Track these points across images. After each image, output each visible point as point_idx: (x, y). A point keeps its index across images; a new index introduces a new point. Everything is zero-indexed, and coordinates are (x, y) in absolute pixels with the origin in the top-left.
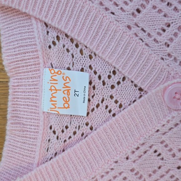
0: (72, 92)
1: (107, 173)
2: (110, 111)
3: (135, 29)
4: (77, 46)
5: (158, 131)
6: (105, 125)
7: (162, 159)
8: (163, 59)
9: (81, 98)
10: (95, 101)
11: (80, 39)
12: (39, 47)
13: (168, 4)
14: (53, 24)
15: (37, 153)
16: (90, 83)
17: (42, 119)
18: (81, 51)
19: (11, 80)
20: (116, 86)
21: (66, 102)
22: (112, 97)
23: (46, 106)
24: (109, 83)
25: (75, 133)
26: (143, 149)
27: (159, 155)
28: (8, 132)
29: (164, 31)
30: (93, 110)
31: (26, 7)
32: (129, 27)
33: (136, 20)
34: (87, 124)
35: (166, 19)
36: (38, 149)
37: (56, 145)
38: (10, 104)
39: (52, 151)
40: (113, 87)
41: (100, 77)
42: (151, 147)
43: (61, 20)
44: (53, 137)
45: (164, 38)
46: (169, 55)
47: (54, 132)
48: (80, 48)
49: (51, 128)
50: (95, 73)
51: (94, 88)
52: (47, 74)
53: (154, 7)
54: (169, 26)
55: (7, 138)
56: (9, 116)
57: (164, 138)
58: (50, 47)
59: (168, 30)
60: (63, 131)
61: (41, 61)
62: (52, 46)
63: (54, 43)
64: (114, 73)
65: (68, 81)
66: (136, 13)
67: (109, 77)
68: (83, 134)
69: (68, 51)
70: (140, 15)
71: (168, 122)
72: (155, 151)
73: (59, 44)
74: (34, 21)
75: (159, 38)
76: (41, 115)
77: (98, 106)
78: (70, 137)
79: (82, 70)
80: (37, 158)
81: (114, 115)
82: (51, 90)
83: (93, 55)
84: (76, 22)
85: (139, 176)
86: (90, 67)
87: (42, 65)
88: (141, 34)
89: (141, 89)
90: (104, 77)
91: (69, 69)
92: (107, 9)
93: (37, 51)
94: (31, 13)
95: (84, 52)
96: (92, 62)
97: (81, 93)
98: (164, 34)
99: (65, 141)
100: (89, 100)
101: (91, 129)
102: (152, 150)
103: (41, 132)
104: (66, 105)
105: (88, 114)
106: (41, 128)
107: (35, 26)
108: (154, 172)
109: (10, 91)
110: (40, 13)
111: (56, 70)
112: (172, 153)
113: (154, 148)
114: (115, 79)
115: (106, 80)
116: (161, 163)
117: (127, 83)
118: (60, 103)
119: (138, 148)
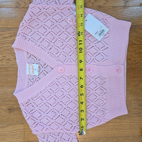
0: (34, 69)
1: (44, 90)
2: (44, 74)
3: (50, 53)
4: (35, 58)
5: (57, 79)
6: (43, 78)
7: (58, 86)
8: (57, 60)
9: (37, 71)
10: (40, 72)
11: (36, 56)
12: (26, 58)
13: (58, 47)
14: (29, 52)
15: (26, 86)
16: (39, 67)
17: (27, 76)
18: (36, 59)
19: (18, 67)
20: (46, 67)
21: (33, 72)
22: (45, 70)
23: (27, 73)
24: (44, 67)
25: (35, 80)
26: (53, 83)
27: (58, 85)
28: (18, 80)
29: (57, 53)
30: (40, 74)
31: (22, 49)
32: (48, 53)
33: (50, 51)
34: (39, 78)
35: (57, 51)
36: (26, 84)
37: (31, 83)
38: (18, 73)
39: (30, 85)
40: (45, 68)
41: (41, 65)
42: (55, 83)
43: (31, 51)
44: (30, 81)
45: (57, 55)
46: (59, 60)
47: (30, 80)
48: (36, 58)
49: (29, 79)
50: (40, 64)
51: (40, 68)
52: (28, 65)
53: (54, 48)
54: (58, 52)
55: (18, 82)
56: (18, 76)
57: (58, 80)
58: (28, 58)
59: (58, 53)
60: (32, 80)
61: (26, 62)
62: (29, 58)
63: (29, 57)
64: (45, 64)
65: (33, 66)
66: (50, 49)
67: (44, 65)
68: (37, 80)
69: (33, 59)
70: (51, 50)
71: (59, 76)
72: (56, 84)
73: (31, 57)
74: (24, 52)
75: (56, 55)
76: (26, 75)
77: (41, 73)
78: (34, 81)
79: (37, 64)
80: (26, 87)
81: (45, 75)
82: (29, 69)
83: (40, 60)
84: (35, 52)
85: (52, 91)
86: (39, 63)
87: (26, 63)
88: (52, 55)
89: (52, 68)
90: (43, 65)
91: (33, 63)
92: (43, 48)
93: (25, 59)
94: (24, 50)
95: (37, 59)
96: (39, 62)
97: (37, 70)
98: (57, 54)
99: (33, 82)
100: (39, 71)
101: (40, 79)
102: (55, 84)
103: (26, 80)
104: (33, 73)
105: (39, 75)
106: (27, 79)
107: (24, 53)
108: (56, 89)
109: (18, 69)
110: (26, 50)
111: (30, 64)
112: (61, 84)
113: (56, 83)
114: (45, 66)
115: (43, 66)
116: (58, 87)
117: (49, 67)
118: (31, 72)
119: (52, 83)
